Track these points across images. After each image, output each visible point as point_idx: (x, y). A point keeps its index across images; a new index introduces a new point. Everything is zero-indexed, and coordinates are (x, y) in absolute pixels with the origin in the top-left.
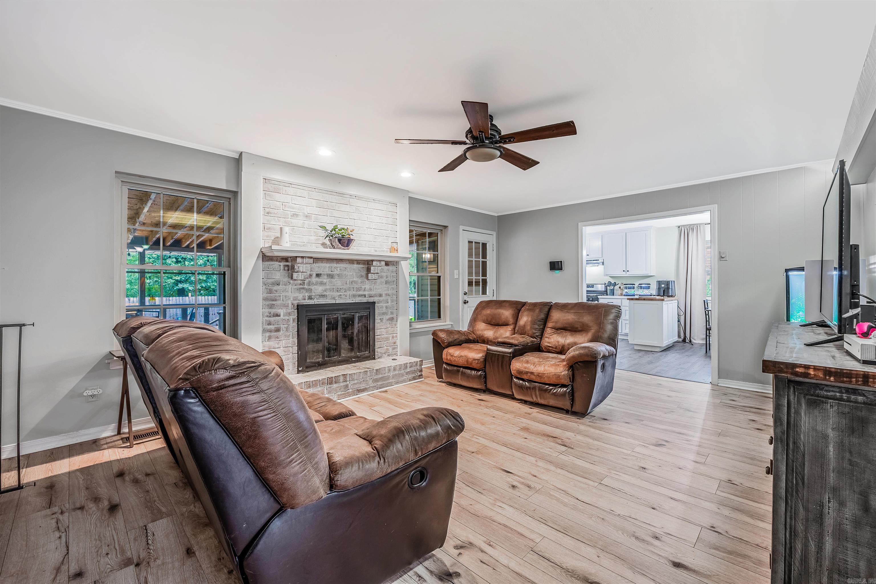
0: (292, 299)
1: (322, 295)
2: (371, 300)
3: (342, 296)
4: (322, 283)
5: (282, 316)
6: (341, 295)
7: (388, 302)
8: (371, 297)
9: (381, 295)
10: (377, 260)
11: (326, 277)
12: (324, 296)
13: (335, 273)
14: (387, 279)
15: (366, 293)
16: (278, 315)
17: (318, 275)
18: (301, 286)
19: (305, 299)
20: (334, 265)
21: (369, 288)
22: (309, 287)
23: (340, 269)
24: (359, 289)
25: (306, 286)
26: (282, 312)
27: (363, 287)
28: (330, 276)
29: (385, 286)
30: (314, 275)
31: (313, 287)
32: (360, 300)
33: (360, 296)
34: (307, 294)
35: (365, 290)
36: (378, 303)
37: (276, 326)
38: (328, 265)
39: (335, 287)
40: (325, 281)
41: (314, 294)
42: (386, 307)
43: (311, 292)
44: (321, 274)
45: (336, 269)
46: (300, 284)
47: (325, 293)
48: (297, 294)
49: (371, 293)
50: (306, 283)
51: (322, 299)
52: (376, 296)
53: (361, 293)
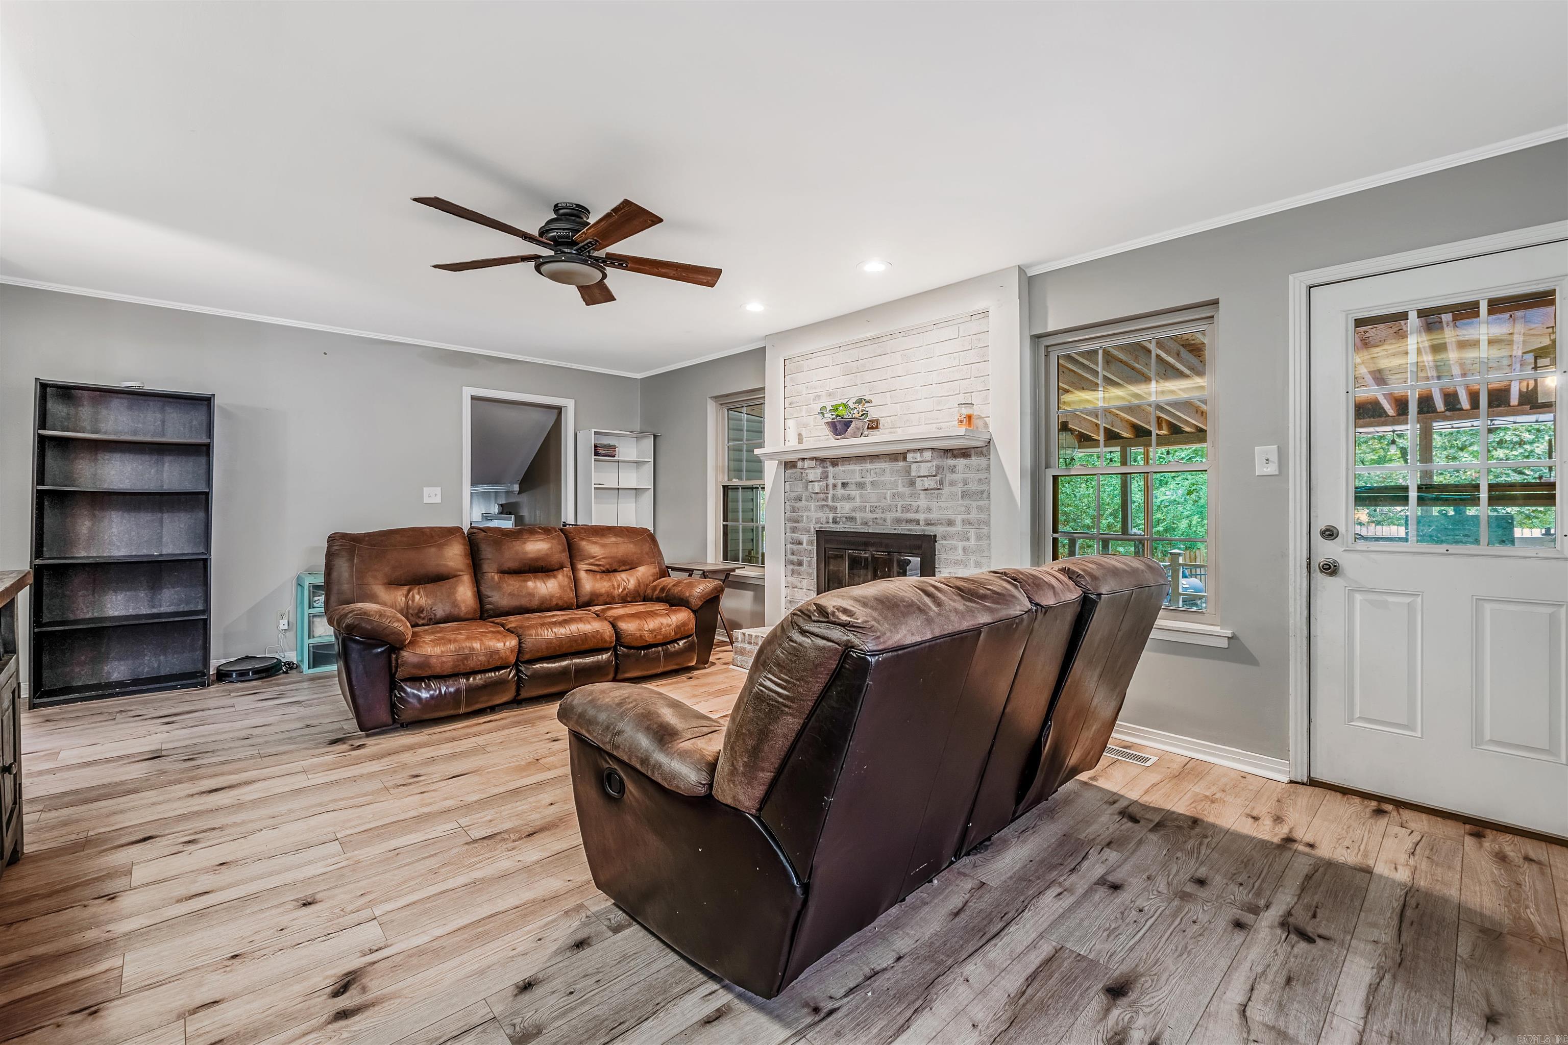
0: (814, 522)
1: (850, 518)
2: (930, 530)
3: (878, 521)
4: (849, 498)
5: (805, 544)
6: (876, 519)
7: (968, 540)
8: (929, 524)
9: (950, 523)
10: (914, 451)
11: (854, 486)
12: (852, 518)
13: (868, 480)
14: (965, 488)
15: (921, 517)
16: (800, 543)
17: (844, 485)
18: (824, 503)
19: (828, 523)
20: (868, 466)
21: (925, 506)
22: (834, 504)
23: (876, 473)
24: (905, 509)
25: (830, 503)
26: (804, 538)
27: (914, 504)
28: (861, 485)
29: (960, 502)
30: (840, 485)
31: (838, 505)
32: (909, 530)
33: (909, 521)
34: (831, 516)
35: (917, 511)
36: (944, 538)
37: (799, 558)
38: (857, 467)
39: (867, 504)
40: (853, 493)
41: (839, 515)
42: (965, 550)
43: (835, 512)
44: (847, 483)
45: (868, 474)
46: (823, 500)
47: (853, 515)
48: (820, 515)
49: (930, 516)
50: (830, 498)
51: (849, 523)
52: (941, 524)
53: (911, 516)
